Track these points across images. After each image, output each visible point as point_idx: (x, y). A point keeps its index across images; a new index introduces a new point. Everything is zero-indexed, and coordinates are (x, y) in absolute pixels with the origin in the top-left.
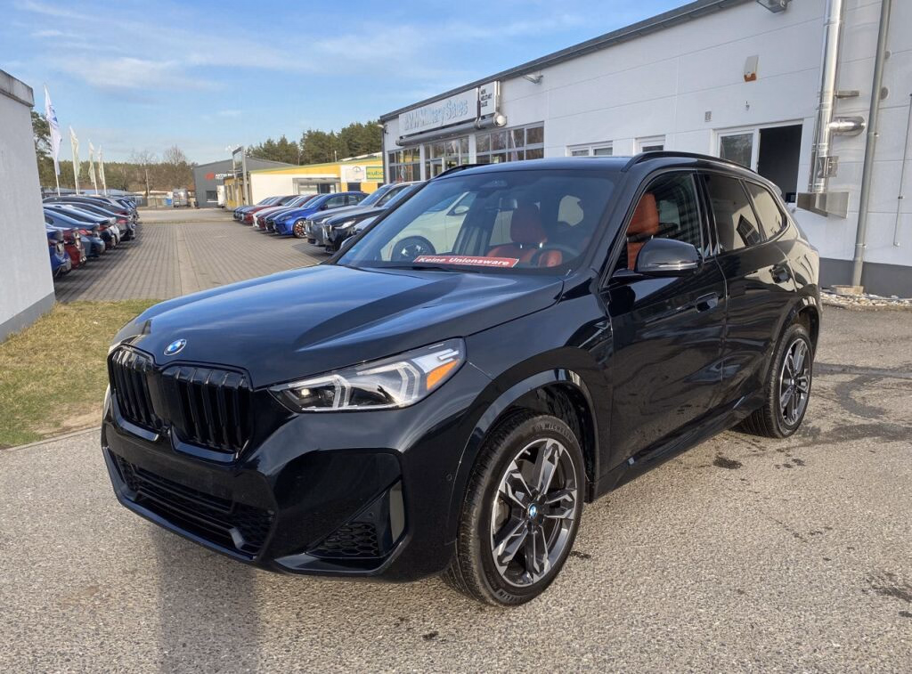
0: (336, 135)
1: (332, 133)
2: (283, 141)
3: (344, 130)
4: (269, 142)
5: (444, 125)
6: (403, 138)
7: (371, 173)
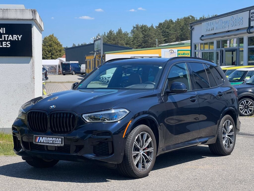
0: (154, 27)
1: (152, 26)
2: (120, 32)
3: (160, 24)
4: (111, 32)
5: (229, 30)
6: (204, 36)
7: (180, 54)
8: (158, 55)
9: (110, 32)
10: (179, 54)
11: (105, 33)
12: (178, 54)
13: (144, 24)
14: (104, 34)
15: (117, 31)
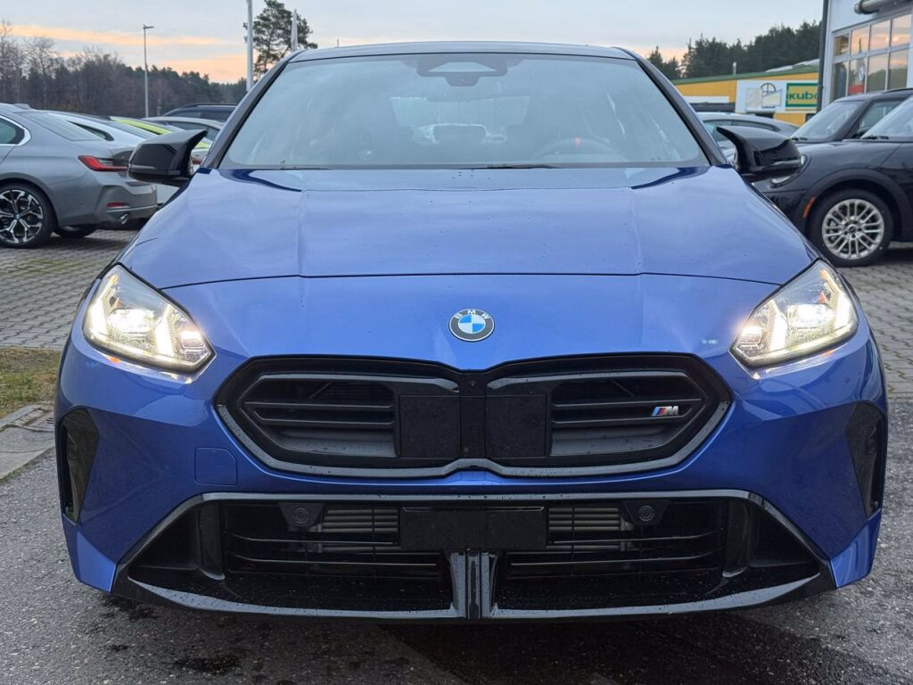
7: (795, 96)
8: (725, 100)
10: (792, 96)
12: (787, 95)
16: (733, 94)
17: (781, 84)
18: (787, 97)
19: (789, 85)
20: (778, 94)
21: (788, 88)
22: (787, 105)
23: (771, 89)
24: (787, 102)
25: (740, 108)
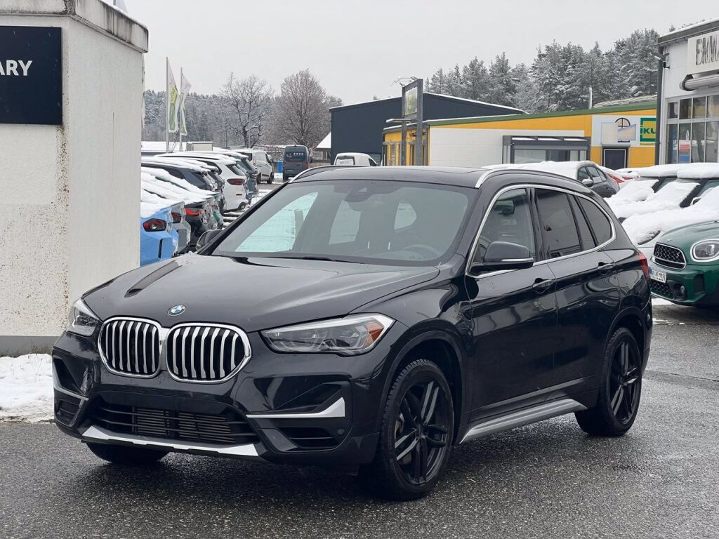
0: (603, 52)
1: (596, 52)
2: (502, 67)
3: (620, 46)
4: (475, 67)
6: (692, 78)
7: (649, 131)
8: (581, 133)
9: (472, 66)
10: (646, 131)
11: (457, 68)
12: (641, 130)
13: (574, 44)
14: (454, 71)
15: (495, 62)
16: (588, 128)
17: (635, 119)
18: (641, 132)
19: (642, 120)
20: (633, 128)
21: (642, 123)
22: (642, 139)
23: (626, 123)
24: (641, 136)
25: (596, 143)
